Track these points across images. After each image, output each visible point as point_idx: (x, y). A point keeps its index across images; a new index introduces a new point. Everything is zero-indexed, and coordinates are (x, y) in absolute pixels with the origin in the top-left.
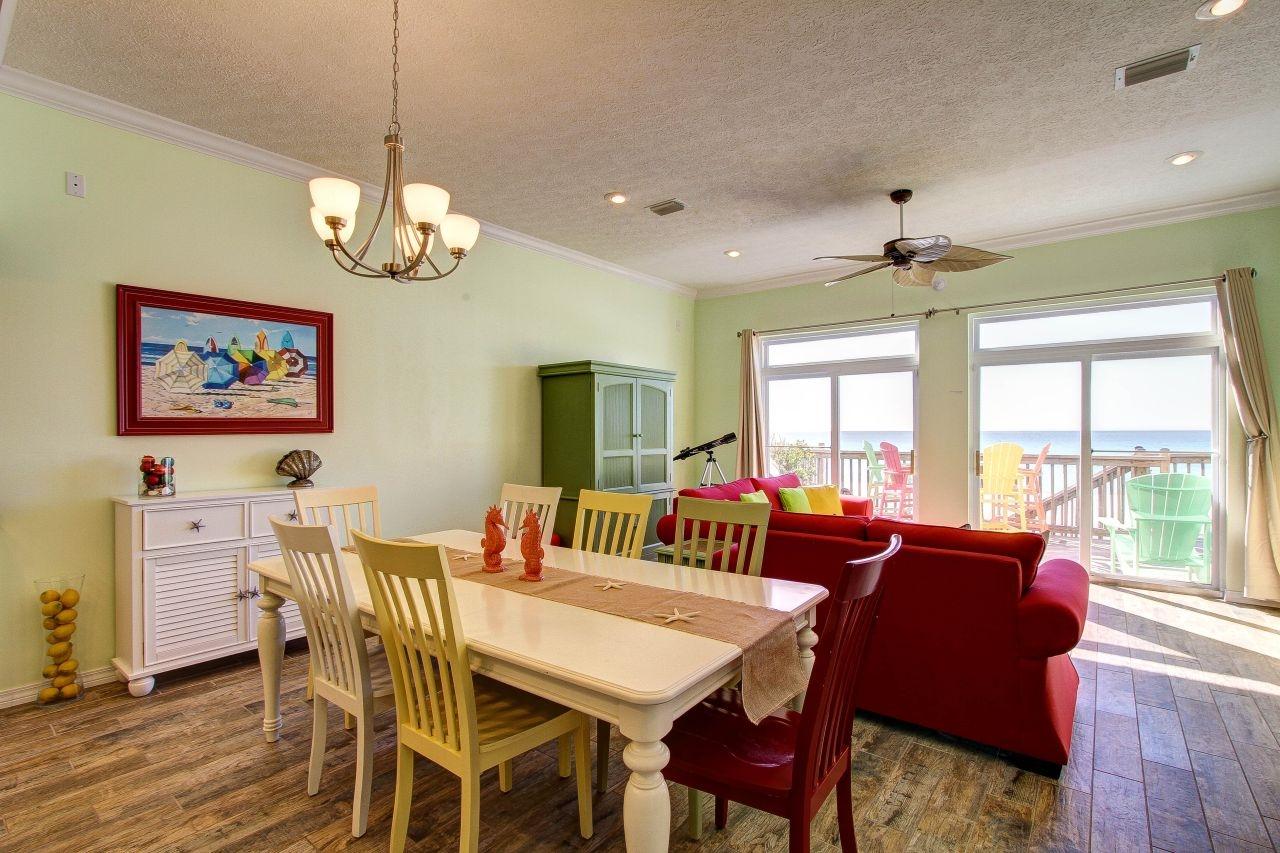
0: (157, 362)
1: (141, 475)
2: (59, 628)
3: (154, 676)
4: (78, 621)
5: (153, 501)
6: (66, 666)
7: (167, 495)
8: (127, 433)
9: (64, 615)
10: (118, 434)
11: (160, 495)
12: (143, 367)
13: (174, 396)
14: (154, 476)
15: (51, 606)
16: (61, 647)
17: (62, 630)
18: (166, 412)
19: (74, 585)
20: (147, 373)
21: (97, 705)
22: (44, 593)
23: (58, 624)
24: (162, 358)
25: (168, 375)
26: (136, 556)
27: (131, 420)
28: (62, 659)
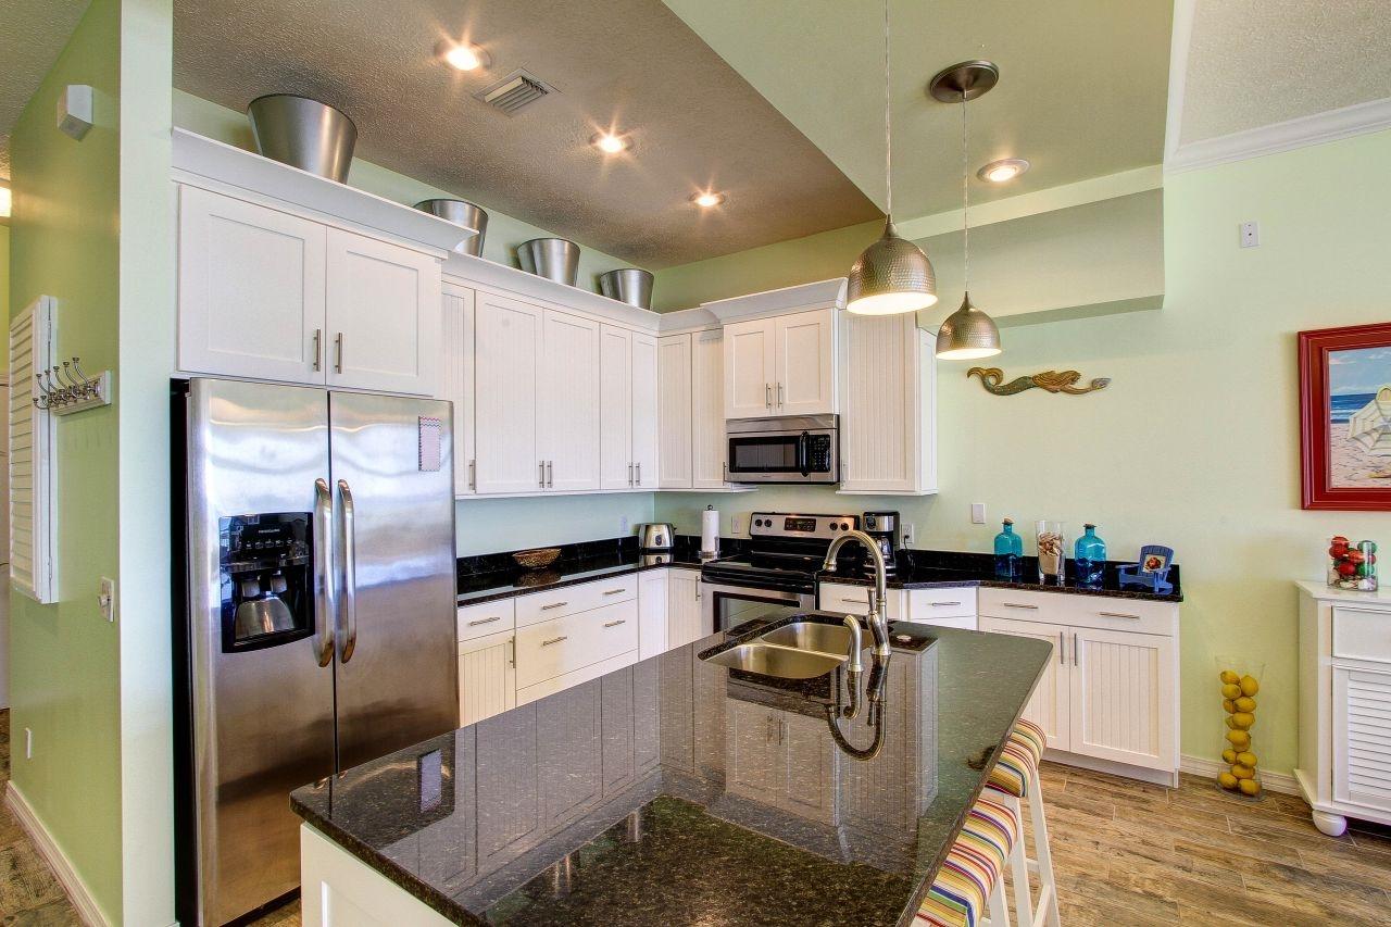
0: (1351, 418)
1: (1331, 561)
2: (1237, 715)
3: (1347, 818)
4: (1256, 713)
5: (1346, 595)
6: (1244, 758)
7: (1364, 591)
8: (1313, 507)
9: (1243, 702)
10: (1303, 508)
11: (1356, 589)
12: (1333, 426)
13: (1376, 460)
14: (1348, 564)
15: (1231, 688)
16: (1239, 735)
17: (1241, 718)
18: (1364, 480)
19: (1254, 673)
20: (1337, 434)
21: (1275, 818)
22: (1224, 673)
23: (1236, 710)
24: (1358, 412)
25: (1367, 433)
26: (1323, 661)
27: (1319, 492)
28: (1241, 749)
